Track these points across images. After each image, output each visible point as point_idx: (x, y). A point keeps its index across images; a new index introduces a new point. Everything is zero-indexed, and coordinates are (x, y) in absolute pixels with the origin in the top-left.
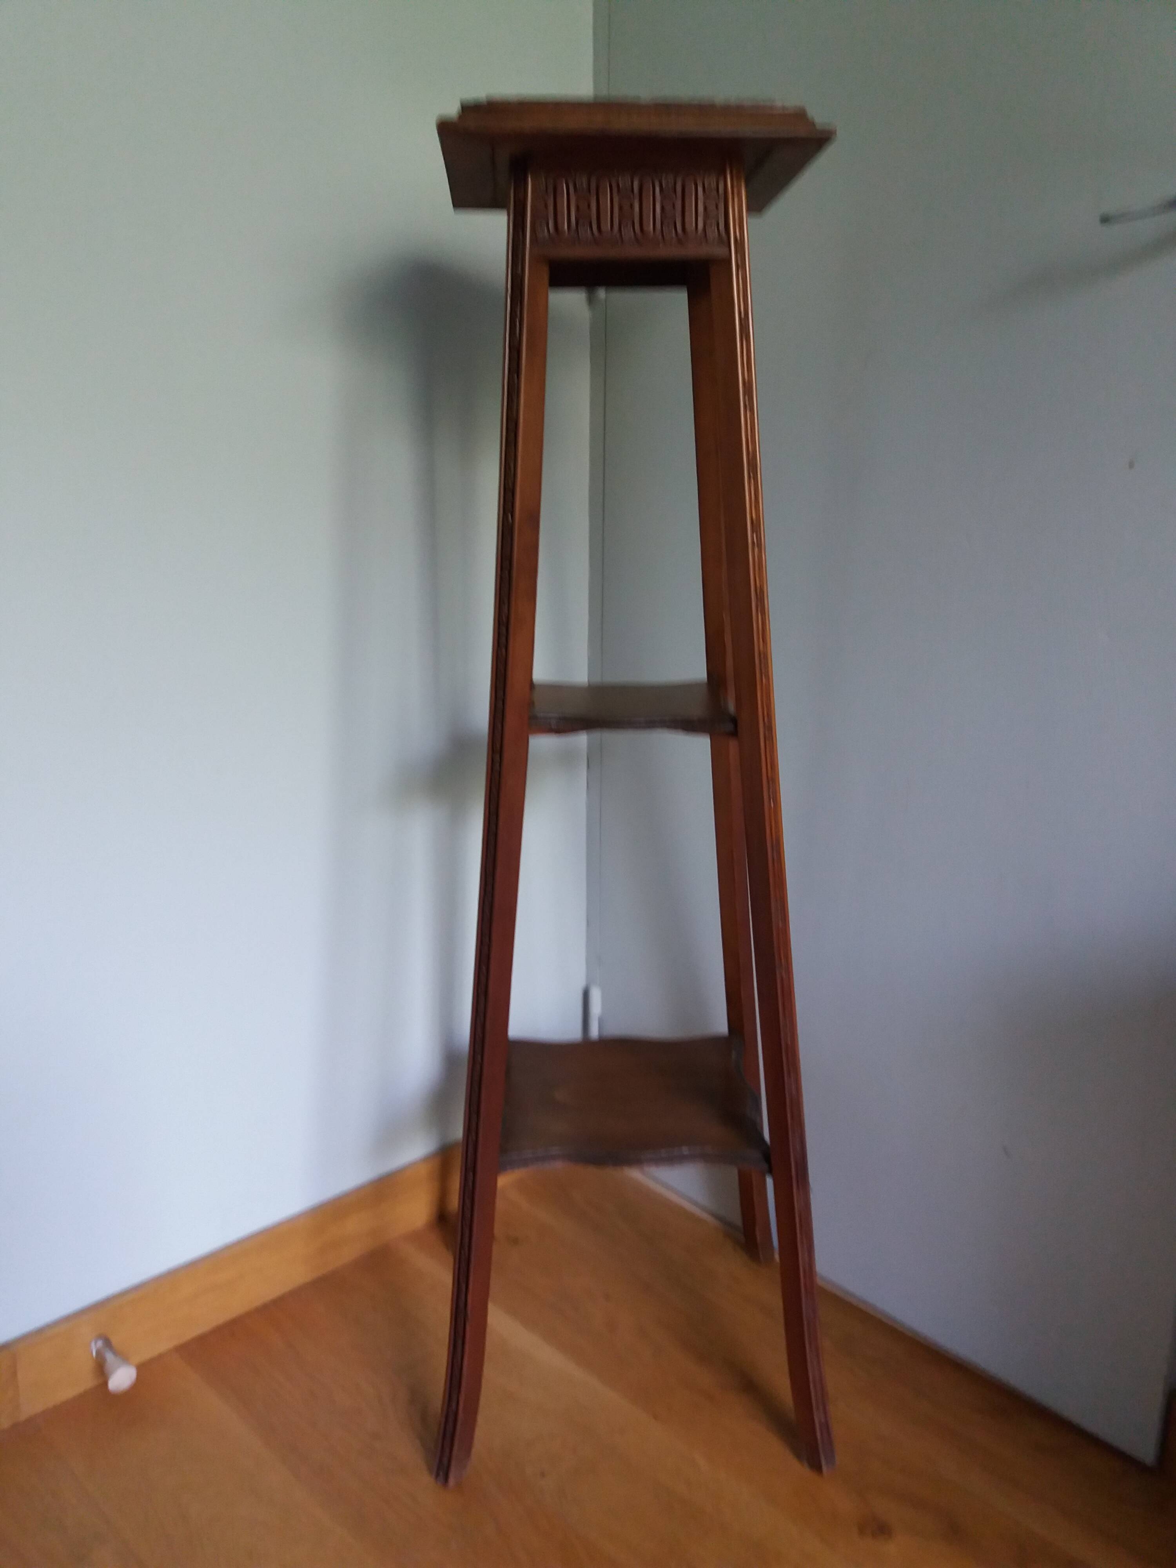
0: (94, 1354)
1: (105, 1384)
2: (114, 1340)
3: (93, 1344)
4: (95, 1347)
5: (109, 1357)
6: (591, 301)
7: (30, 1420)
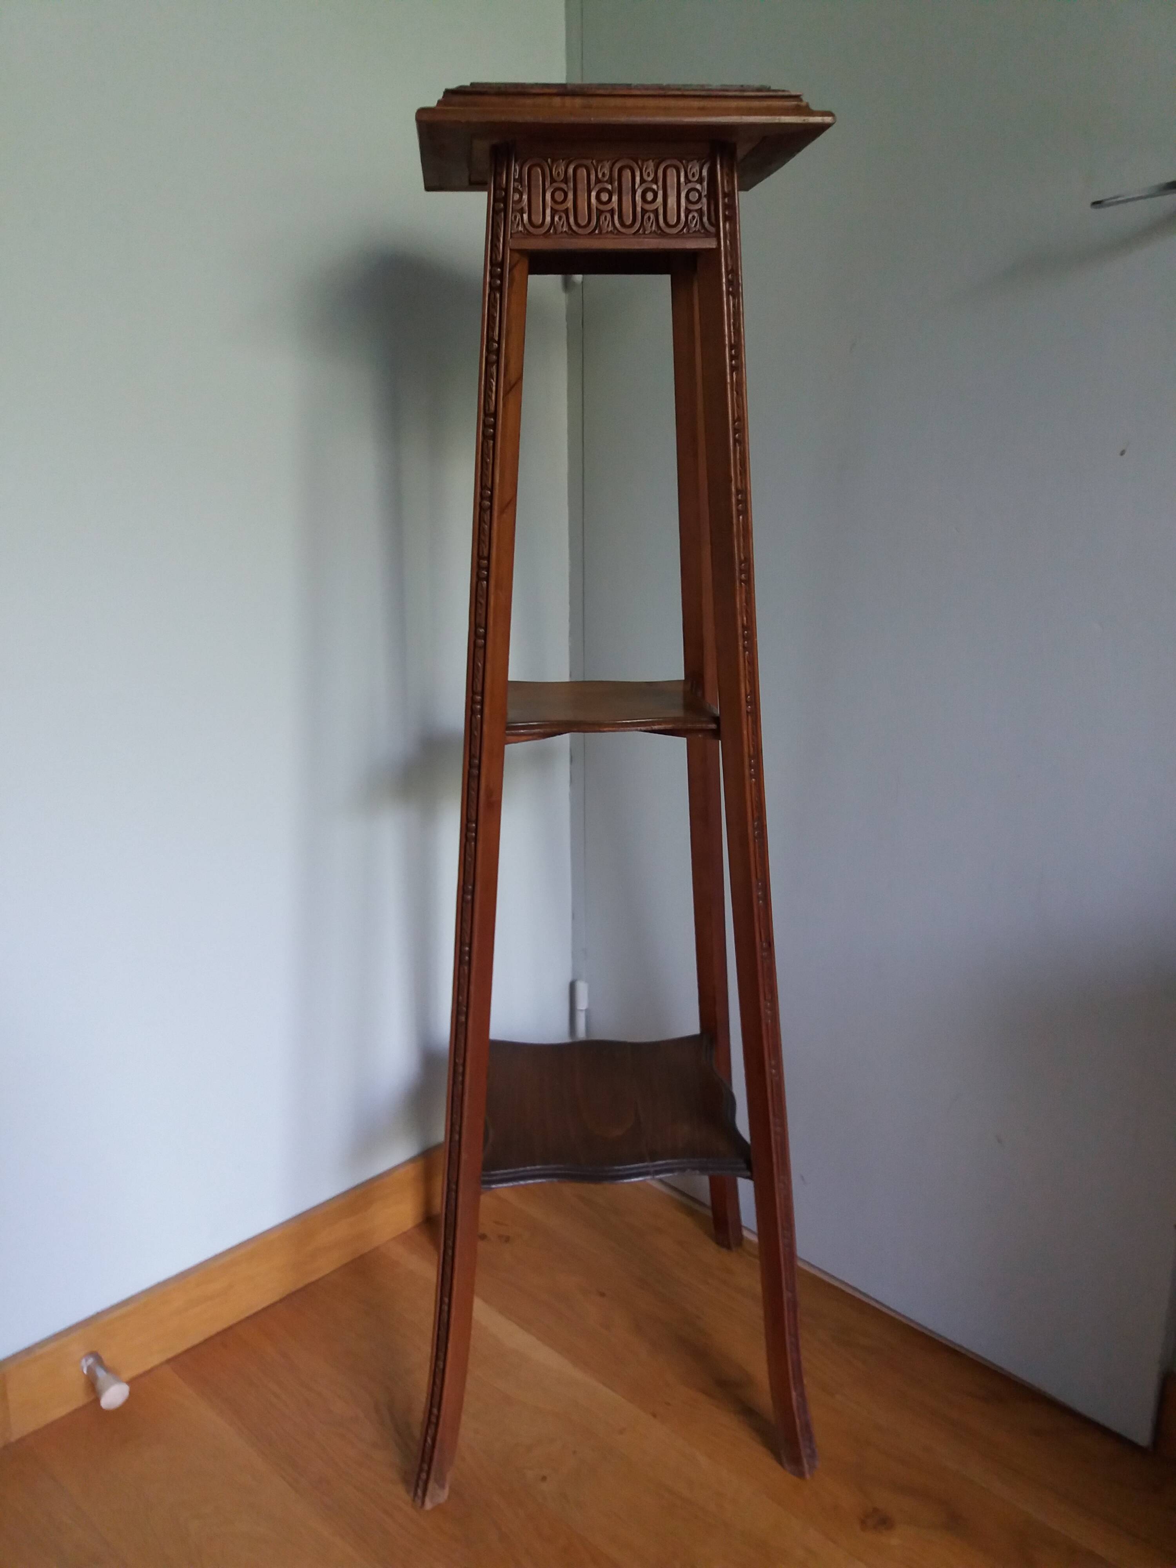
0: (85, 1372)
1: (97, 1400)
2: (106, 1356)
3: (83, 1361)
4: (86, 1363)
5: (101, 1373)
6: (567, 286)
7: (21, 1440)
